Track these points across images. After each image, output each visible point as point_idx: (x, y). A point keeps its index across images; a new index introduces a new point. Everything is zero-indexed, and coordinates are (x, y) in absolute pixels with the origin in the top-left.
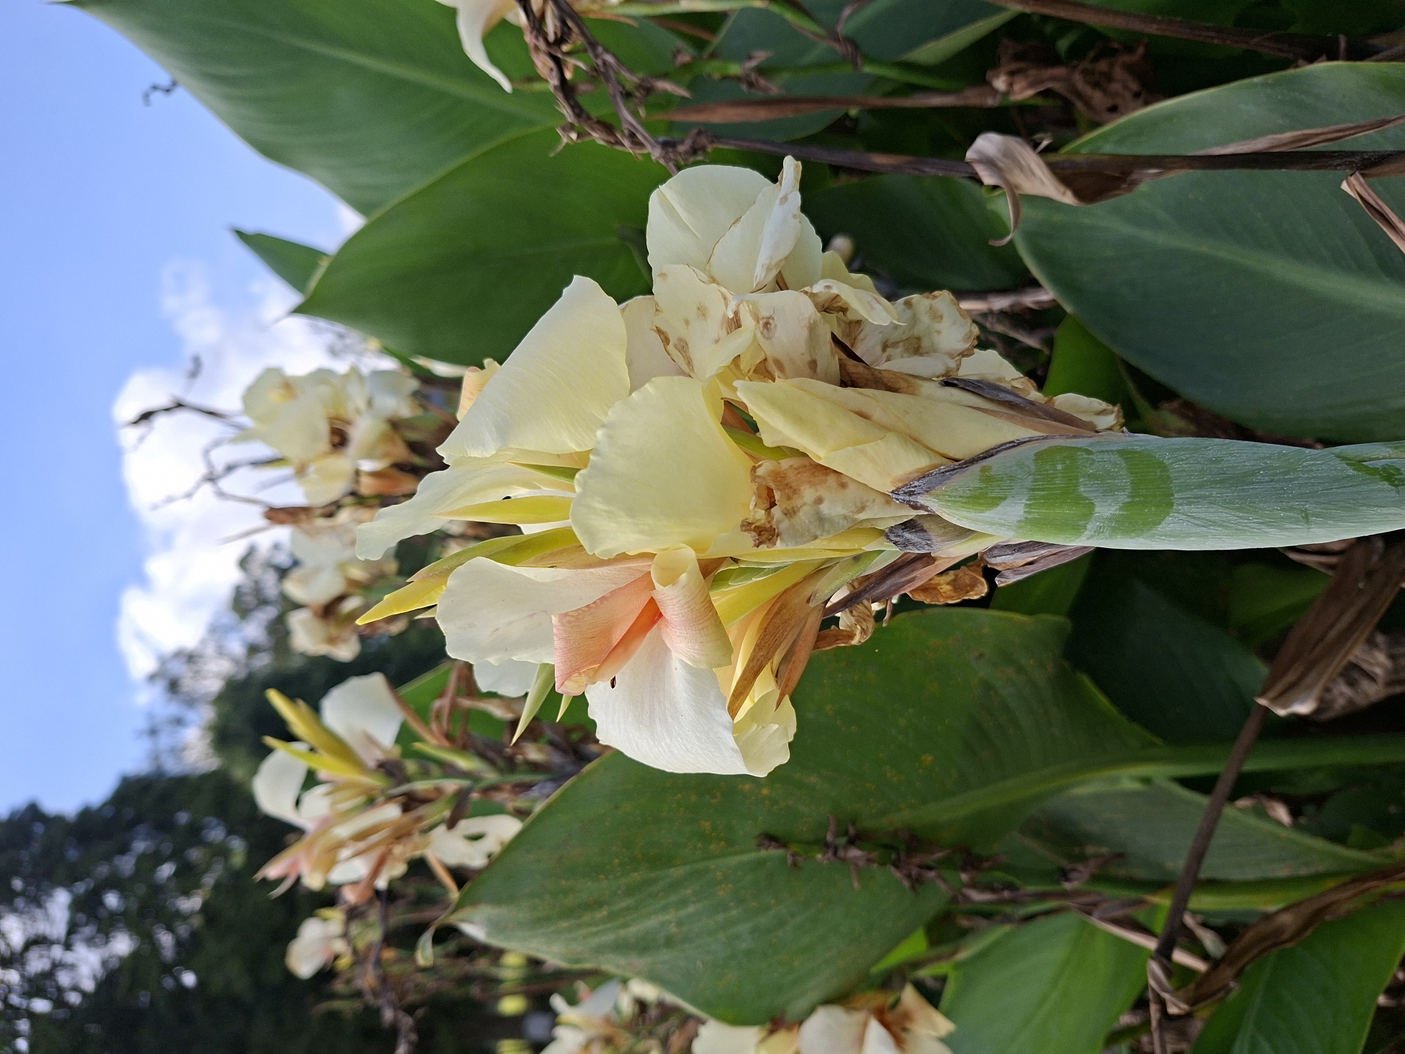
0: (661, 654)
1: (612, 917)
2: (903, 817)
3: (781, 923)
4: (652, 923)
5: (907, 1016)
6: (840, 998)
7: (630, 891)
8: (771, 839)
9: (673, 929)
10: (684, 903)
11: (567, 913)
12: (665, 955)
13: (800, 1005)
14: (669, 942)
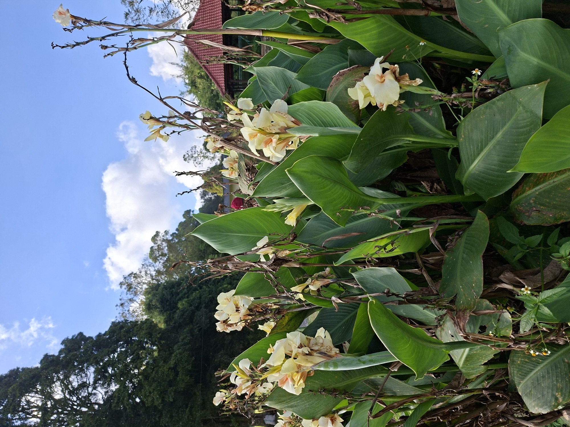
0: (289, 383)
1: (287, 403)
2: (333, 386)
3: (313, 403)
4: (293, 403)
5: (336, 418)
6: (325, 415)
7: (289, 399)
8: (310, 391)
9: (296, 404)
10: (297, 400)
11: (280, 402)
12: (295, 408)
13: (318, 416)
14: (296, 406)
